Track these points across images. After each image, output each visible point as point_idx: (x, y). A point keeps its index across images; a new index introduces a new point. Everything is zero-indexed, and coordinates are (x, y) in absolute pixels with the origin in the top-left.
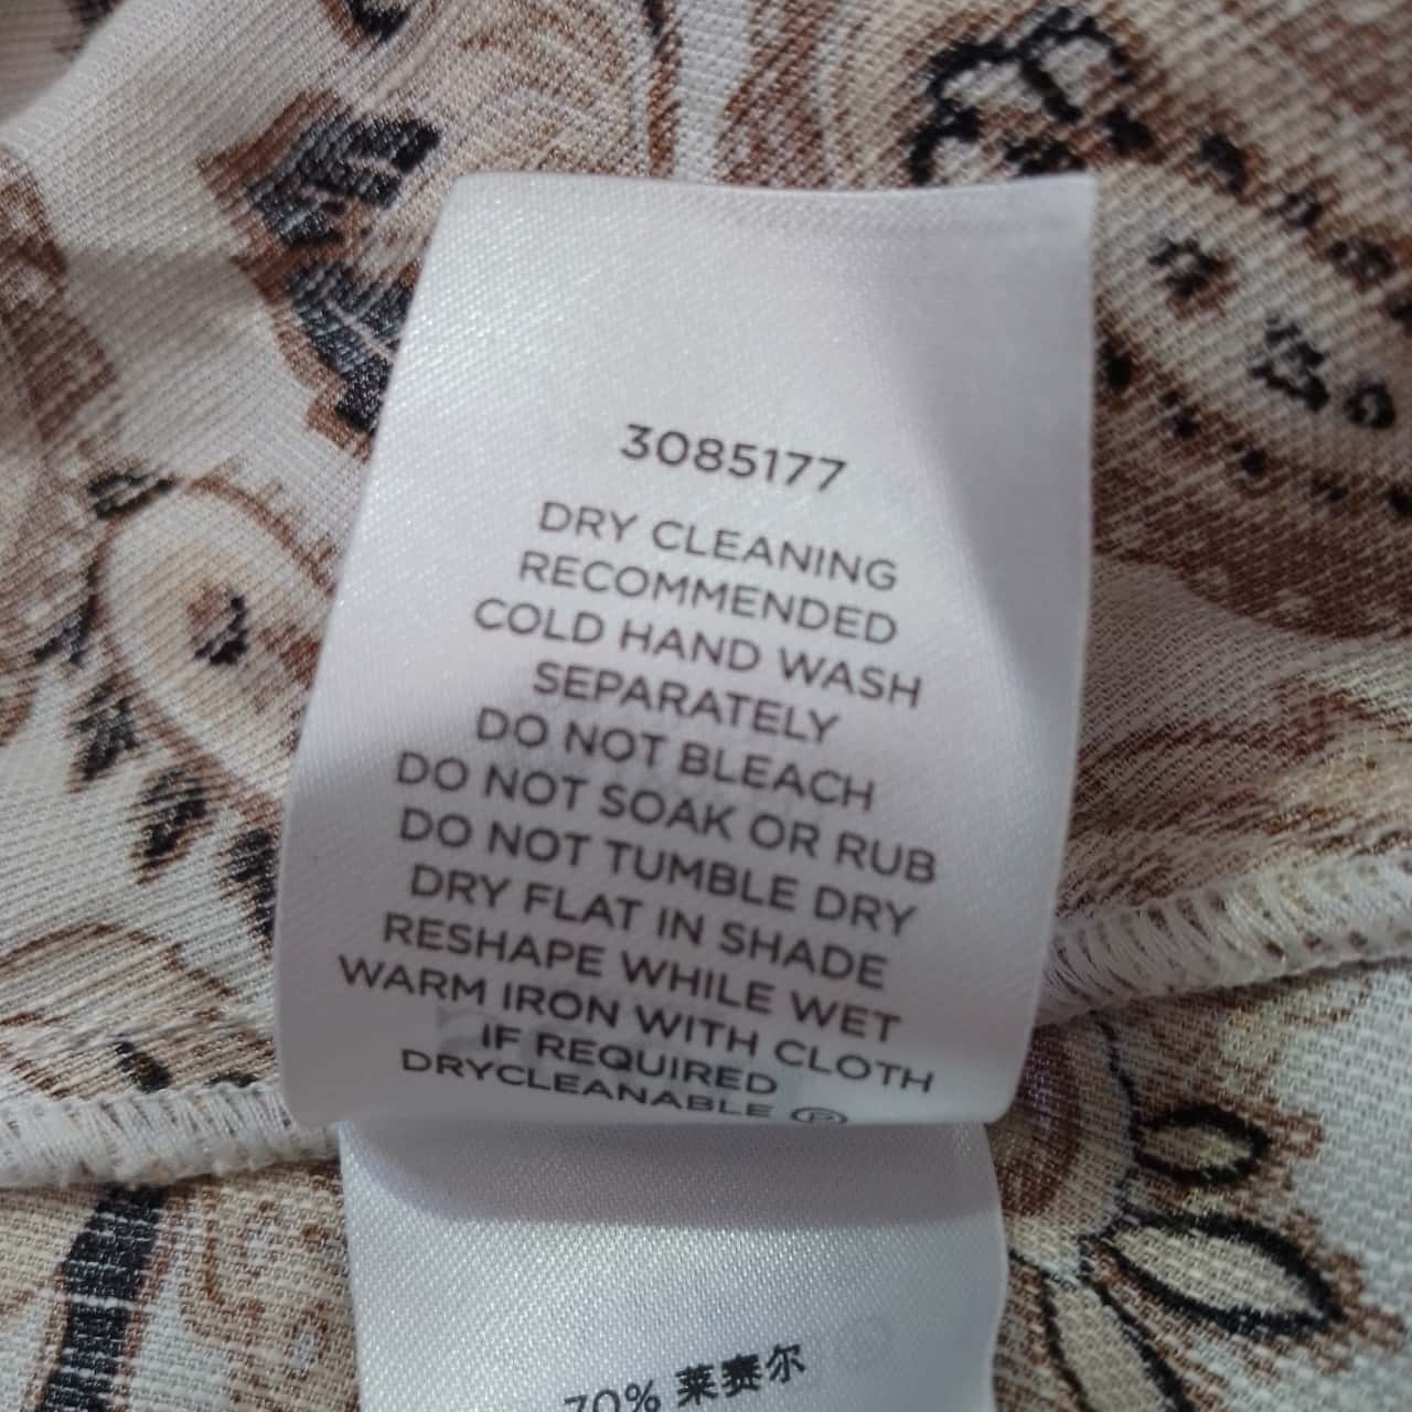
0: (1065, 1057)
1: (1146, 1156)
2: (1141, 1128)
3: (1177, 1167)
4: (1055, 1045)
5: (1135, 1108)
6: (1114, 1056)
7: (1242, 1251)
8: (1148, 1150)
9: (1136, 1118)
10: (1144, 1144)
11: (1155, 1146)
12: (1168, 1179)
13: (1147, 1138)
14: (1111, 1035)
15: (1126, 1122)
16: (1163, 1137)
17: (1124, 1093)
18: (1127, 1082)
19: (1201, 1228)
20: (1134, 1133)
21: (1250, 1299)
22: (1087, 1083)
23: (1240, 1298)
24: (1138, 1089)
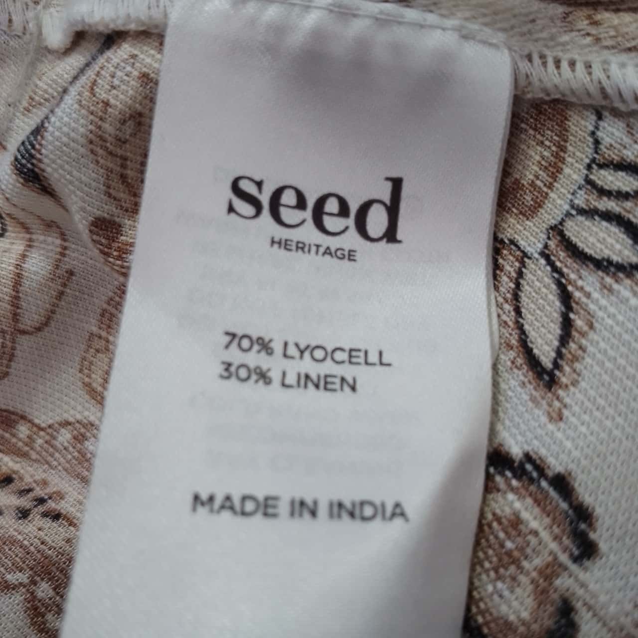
0: (566, 119)
1: (591, 179)
2: (594, 166)
3: (602, 187)
4: (562, 110)
5: (595, 155)
6: (597, 128)
7: (614, 229)
8: (592, 177)
9: (593, 160)
10: (591, 173)
11: (596, 175)
12: (595, 192)
13: (594, 171)
14: (600, 117)
15: (587, 161)
16: (602, 172)
17: (592, 146)
18: (597, 142)
19: (600, 216)
20: (589, 167)
21: (611, 253)
22: (574, 136)
23: (607, 253)
24: (602, 147)
